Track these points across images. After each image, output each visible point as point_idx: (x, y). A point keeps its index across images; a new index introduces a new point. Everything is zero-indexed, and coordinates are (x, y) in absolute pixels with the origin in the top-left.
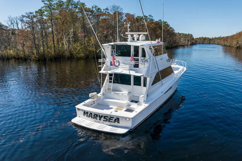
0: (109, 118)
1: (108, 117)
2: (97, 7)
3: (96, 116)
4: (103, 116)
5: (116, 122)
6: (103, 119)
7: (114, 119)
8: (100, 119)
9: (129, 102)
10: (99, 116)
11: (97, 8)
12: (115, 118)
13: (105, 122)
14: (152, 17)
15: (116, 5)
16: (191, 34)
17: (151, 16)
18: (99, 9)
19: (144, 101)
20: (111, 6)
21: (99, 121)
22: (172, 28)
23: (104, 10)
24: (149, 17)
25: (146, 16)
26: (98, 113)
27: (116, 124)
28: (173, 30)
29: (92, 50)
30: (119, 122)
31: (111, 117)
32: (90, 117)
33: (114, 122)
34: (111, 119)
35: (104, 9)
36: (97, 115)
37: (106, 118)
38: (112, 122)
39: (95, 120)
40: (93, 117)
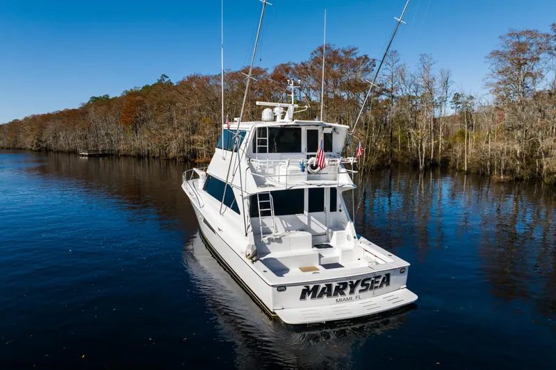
0: (372, 281)
1: (369, 279)
3: (341, 287)
4: (360, 280)
5: (384, 286)
7: (380, 280)
8: (352, 292)
10: (352, 284)
12: (383, 276)
13: (362, 294)
21: (350, 296)
26: (350, 278)
27: (384, 288)
30: (388, 284)
31: (376, 277)
32: (325, 296)
33: (381, 286)
34: (377, 280)
36: (345, 285)
37: (366, 282)
38: (377, 287)
39: (340, 297)
40: (333, 294)
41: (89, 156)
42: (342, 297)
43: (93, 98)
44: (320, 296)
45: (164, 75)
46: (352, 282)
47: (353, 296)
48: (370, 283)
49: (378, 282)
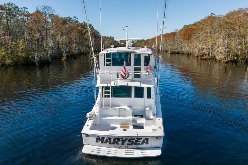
0: (136, 141)
1: (134, 139)
2: (14, 4)
3: (116, 140)
4: (127, 139)
5: (145, 144)
6: (127, 142)
7: (142, 141)
8: (123, 144)
9: (134, 117)
10: (122, 140)
11: (13, 6)
12: (144, 139)
13: (129, 146)
14: (78, 19)
15: (47, 5)
16: (113, 37)
17: (76, 18)
18: (16, 7)
19: (155, 114)
20: (40, 6)
21: (121, 146)
22: (97, 31)
23: (21, 9)
24: (74, 19)
25: (70, 17)
26: (121, 137)
27: (145, 145)
28: (99, 33)
29: (21, 56)
30: (147, 143)
31: (138, 139)
32: (108, 143)
33: (142, 143)
34: (139, 140)
35: (22, 7)
36: (119, 140)
37: (131, 140)
38: (139, 144)
39: (116, 145)
40: (112, 143)
41: (171, 53)
42: (118, 145)
43: (184, 26)
44: (106, 142)
45: (213, 14)
46: (123, 139)
47: (124, 146)
48: (134, 141)
49: (140, 141)
